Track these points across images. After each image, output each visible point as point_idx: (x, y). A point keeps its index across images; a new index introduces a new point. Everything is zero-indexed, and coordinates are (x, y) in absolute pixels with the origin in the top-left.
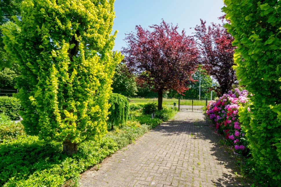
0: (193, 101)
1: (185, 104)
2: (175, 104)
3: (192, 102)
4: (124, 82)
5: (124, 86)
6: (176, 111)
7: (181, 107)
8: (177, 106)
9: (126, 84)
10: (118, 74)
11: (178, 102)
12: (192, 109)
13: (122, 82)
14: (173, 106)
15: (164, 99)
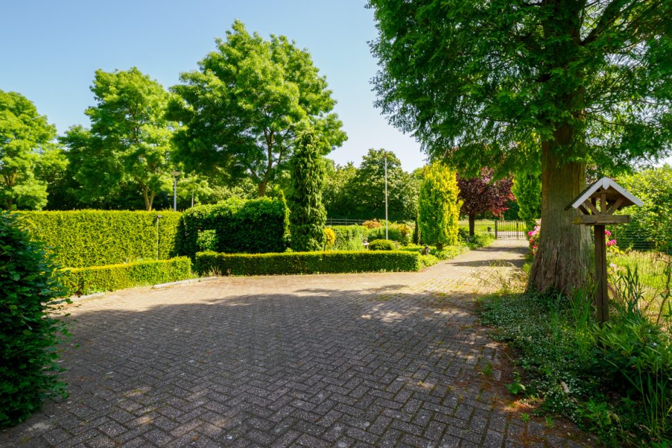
0: (517, 224)
1: (508, 230)
2: (489, 229)
3: (516, 226)
4: (401, 197)
5: (401, 204)
6: (492, 239)
7: (499, 233)
8: (493, 233)
9: (404, 200)
10: (392, 185)
11: (494, 226)
12: (517, 236)
13: (398, 198)
14: (487, 232)
15: (477, 223)
